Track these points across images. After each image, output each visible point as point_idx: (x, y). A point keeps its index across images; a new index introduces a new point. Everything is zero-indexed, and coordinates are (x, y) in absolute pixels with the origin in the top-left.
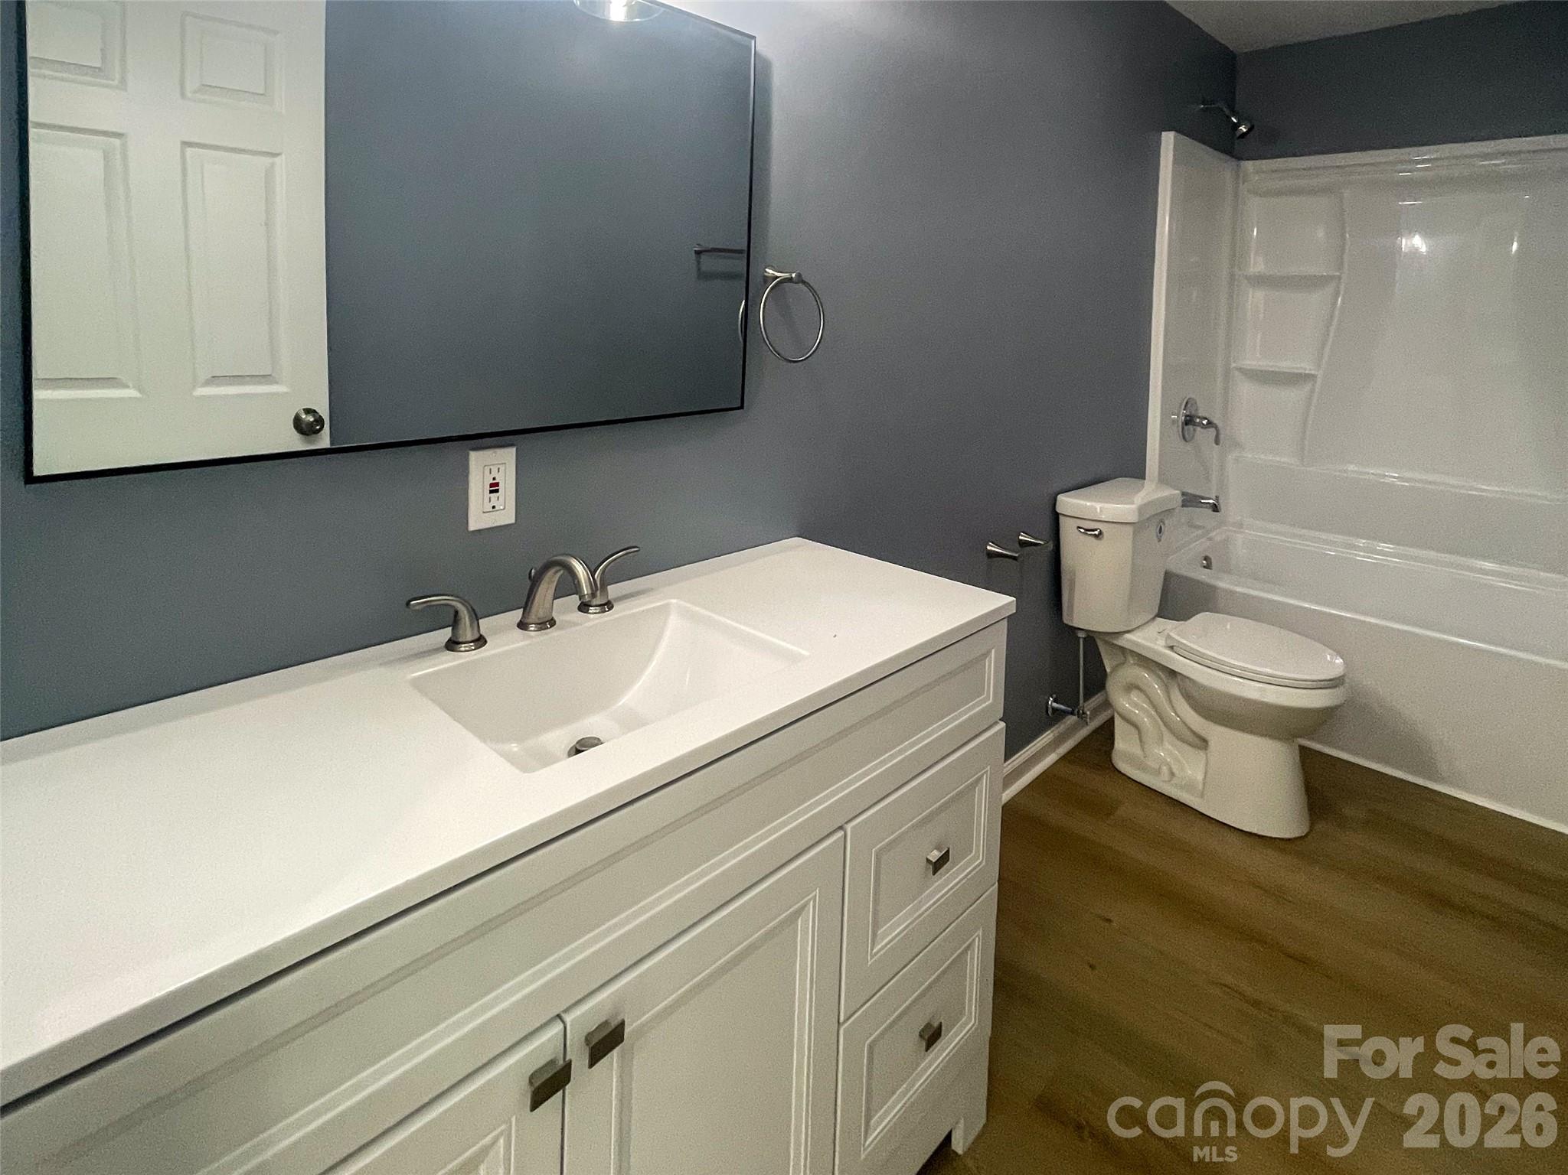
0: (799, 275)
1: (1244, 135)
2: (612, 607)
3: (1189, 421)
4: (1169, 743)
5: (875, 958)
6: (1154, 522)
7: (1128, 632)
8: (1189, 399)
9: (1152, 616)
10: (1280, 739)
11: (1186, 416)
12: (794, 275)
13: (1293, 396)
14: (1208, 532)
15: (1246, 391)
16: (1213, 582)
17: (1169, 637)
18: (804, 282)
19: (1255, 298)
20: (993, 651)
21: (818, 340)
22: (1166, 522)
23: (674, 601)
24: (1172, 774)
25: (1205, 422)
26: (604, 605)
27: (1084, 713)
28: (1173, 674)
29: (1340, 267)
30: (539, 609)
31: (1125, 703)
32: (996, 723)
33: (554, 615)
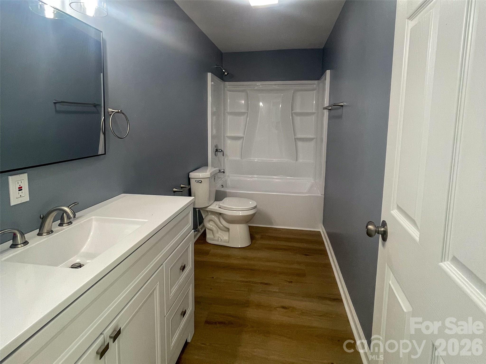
0: (121, 111)
1: (226, 75)
2: (72, 223)
3: (217, 150)
4: (220, 232)
5: (171, 297)
6: (214, 177)
7: (209, 206)
8: (216, 145)
9: (213, 202)
10: (243, 224)
11: (216, 149)
12: (119, 111)
13: (239, 142)
14: (222, 179)
15: (229, 142)
16: (225, 190)
17: (219, 205)
18: (123, 113)
19: (229, 117)
20: (190, 212)
21: (128, 131)
22: (216, 176)
23: (94, 217)
24: (221, 240)
25: (220, 150)
26: (69, 222)
27: (199, 230)
28: (220, 214)
29: (248, 110)
30: (46, 228)
31: (208, 225)
32: (191, 231)
33: (52, 229)
